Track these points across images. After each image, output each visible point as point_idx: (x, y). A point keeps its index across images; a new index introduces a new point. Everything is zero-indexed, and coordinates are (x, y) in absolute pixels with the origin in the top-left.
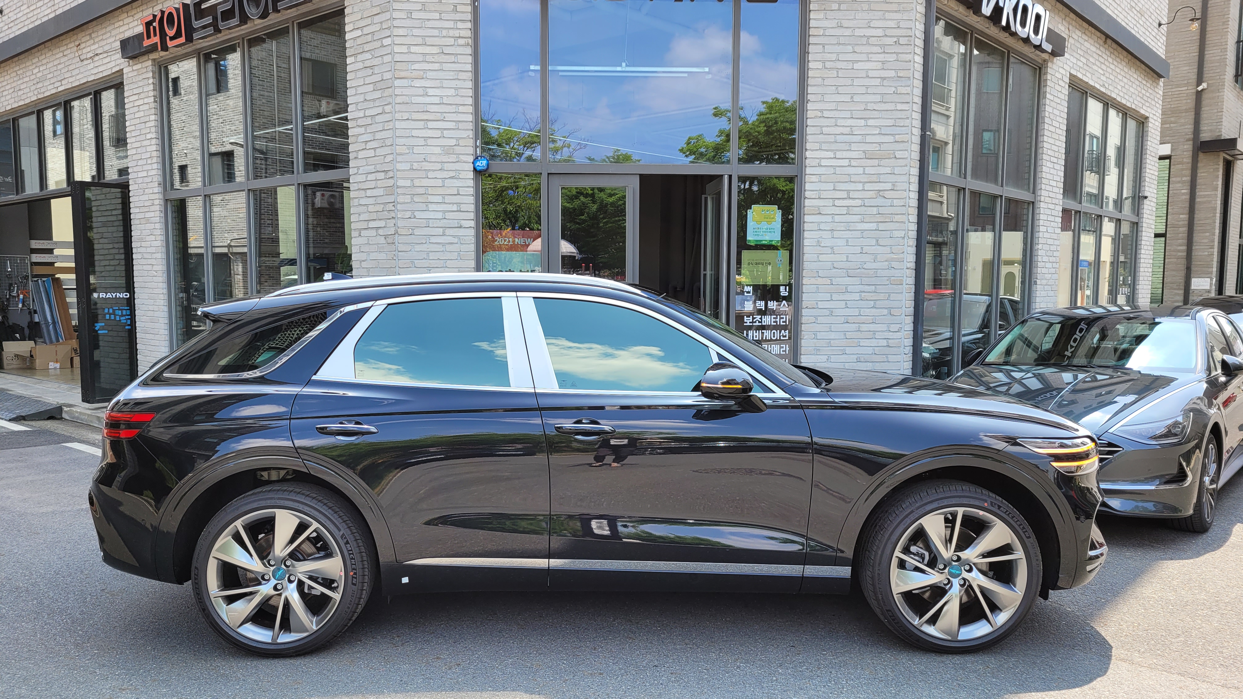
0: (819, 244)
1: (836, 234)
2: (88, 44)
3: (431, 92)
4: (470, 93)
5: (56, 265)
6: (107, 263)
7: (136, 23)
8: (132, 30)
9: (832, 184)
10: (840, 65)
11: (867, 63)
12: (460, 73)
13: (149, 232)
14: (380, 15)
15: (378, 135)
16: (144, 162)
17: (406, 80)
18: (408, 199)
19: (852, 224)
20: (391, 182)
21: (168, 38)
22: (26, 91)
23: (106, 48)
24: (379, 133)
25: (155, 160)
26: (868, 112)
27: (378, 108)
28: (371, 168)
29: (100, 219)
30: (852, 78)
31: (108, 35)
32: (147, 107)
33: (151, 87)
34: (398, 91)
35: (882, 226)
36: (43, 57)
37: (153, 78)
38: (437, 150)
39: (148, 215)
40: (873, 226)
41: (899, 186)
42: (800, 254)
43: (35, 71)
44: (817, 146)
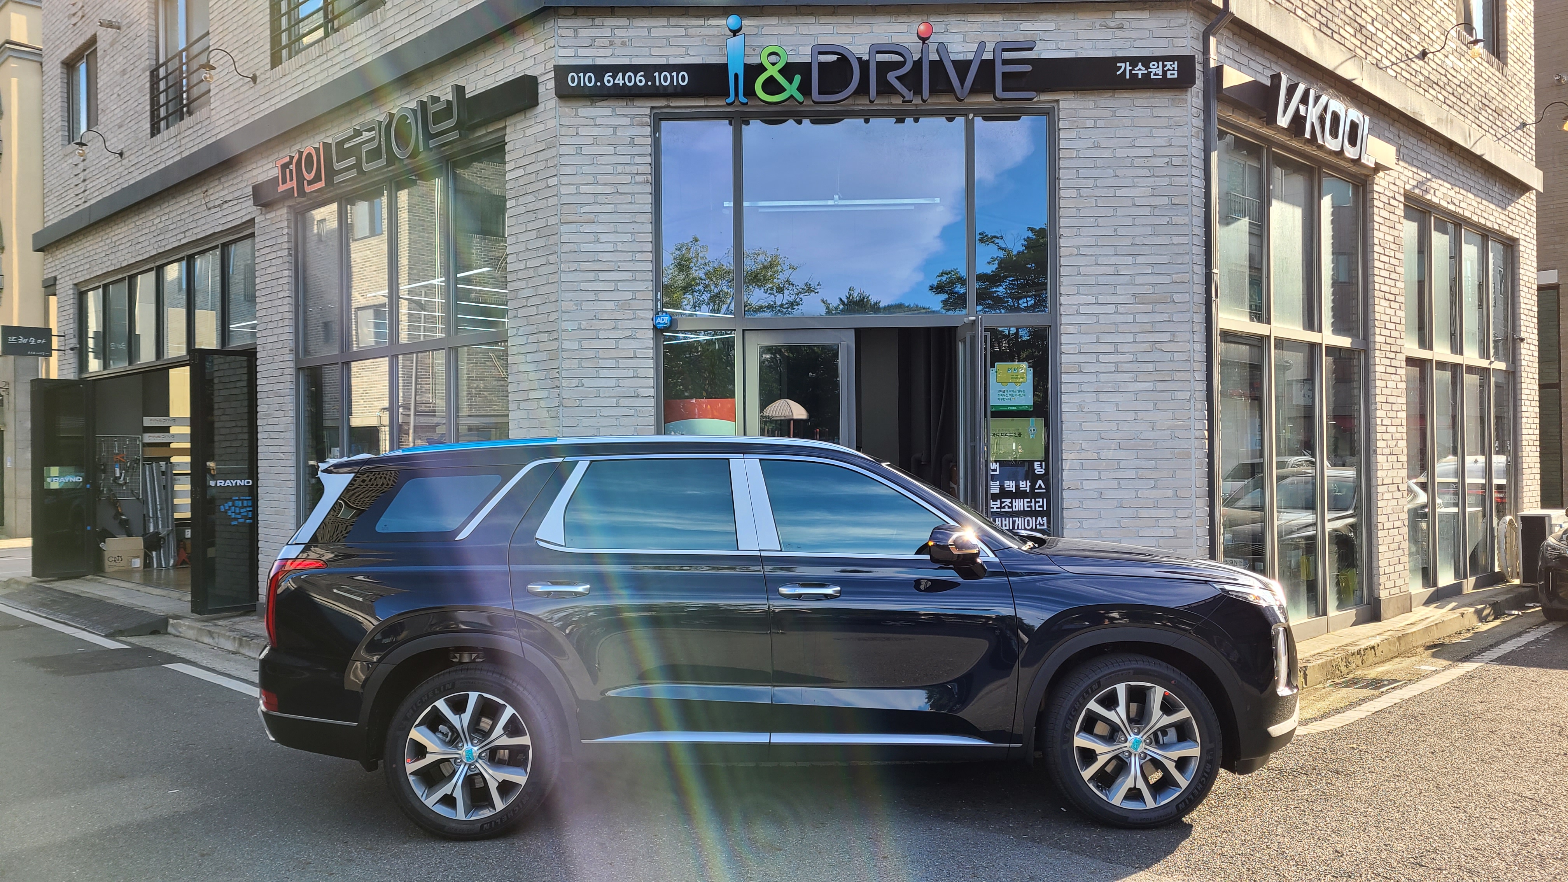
0: (1081, 409)
1: (1103, 397)
2: (217, 189)
3: (603, 237)
4: (650, 237)
5: (172, 446)
6: (227, 444)
7: (271, 165)
8: (265, 173)
9: (1095, 336)
10: (1098, 192)
11: (1132, 189)
12: (638, 215)
13: (277, 407)
14: (545, 152)
15: (542, 290)
16: (274, 325)
17: (574, 226)
18: (574, 364)
19: (1122, 384)
20: (554, 345)
21: (305, 182)
22: (144, 244)
23: (236, 194)
24: (542, 287)
25: (287, 322)
26: (1137, 247)
27: (542, 258)
28: (533, 329)
29: (222, 392)
30: (1115, 208)
31: (240, 179)
32: (280, 261)
33: (286, 238)
34: (564, 239)
35: (1161, 386)
36: (166, 205)
37: (288, 227)
38: (610, 306)
39: (276, 387)
40: (1149, 386)
41: (1180, 337)
42: (1059, 422)
43: (156, 222)
44: (1074, 290)
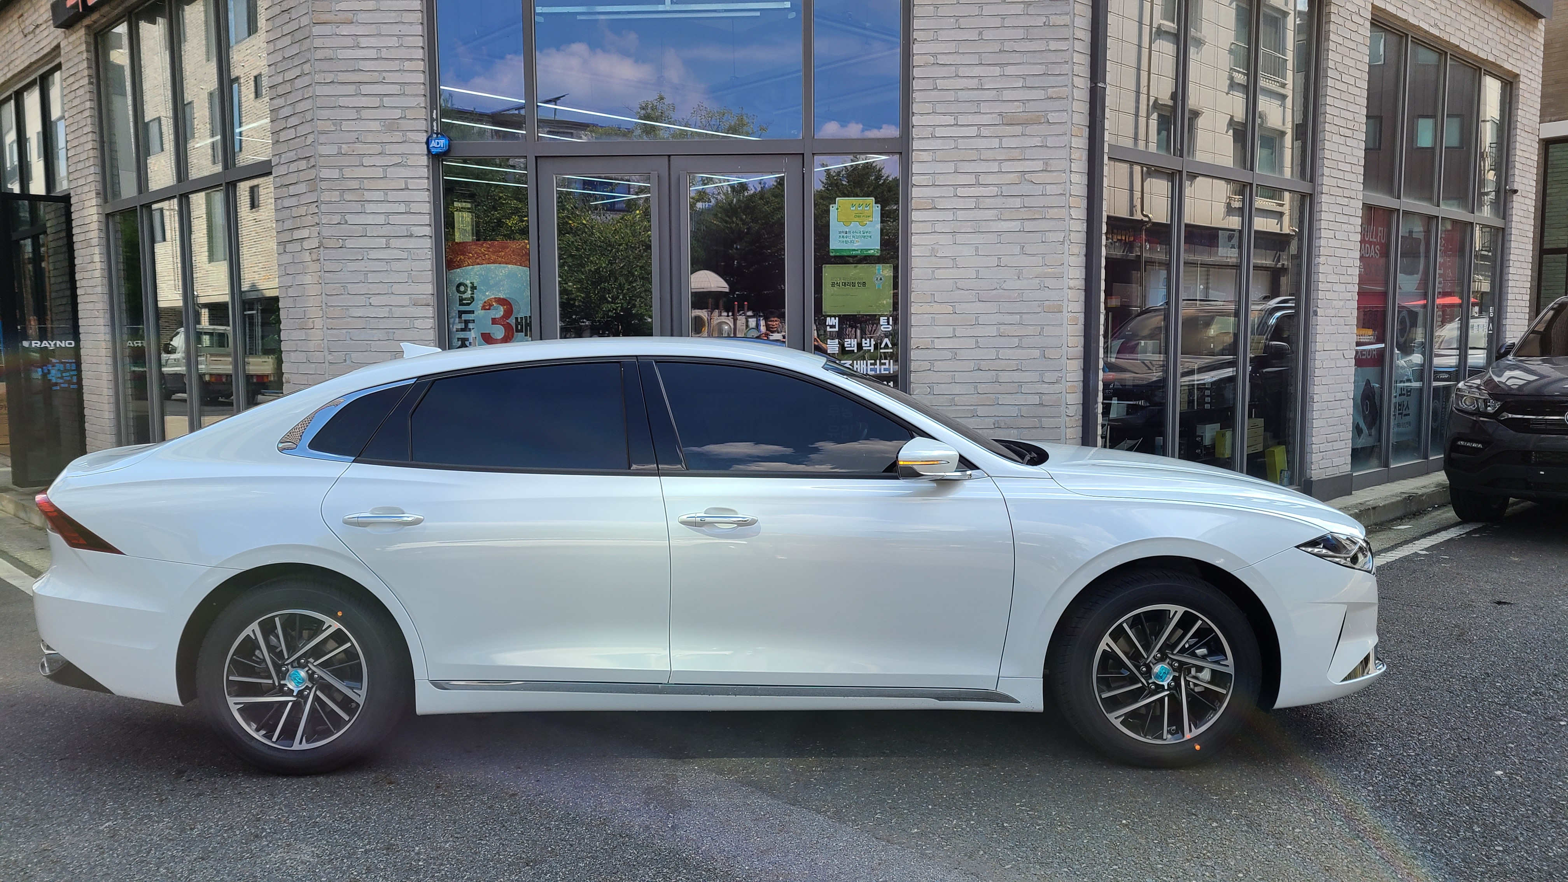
0: (933, 253)
2: (30, 12)
3: (364, 42)
4: (420, 42)
9: (953, 164)
12: (405, 14)
13: (89, 259)
15: (300, 108)
16: (83, 165)
17: (328, 27)
18: (335, 196)
19: (984, 223)
20: (312, 174)
23: (41, 19)
25: (92, 162)
26: (1006, 55)
27: (297, 69)
28: (292, 155)
34: (318, 43)
35: (1029, 226)
39: (89, 236)
41: (1055, 165)
42: (908, 269)
44: (928, 108)
